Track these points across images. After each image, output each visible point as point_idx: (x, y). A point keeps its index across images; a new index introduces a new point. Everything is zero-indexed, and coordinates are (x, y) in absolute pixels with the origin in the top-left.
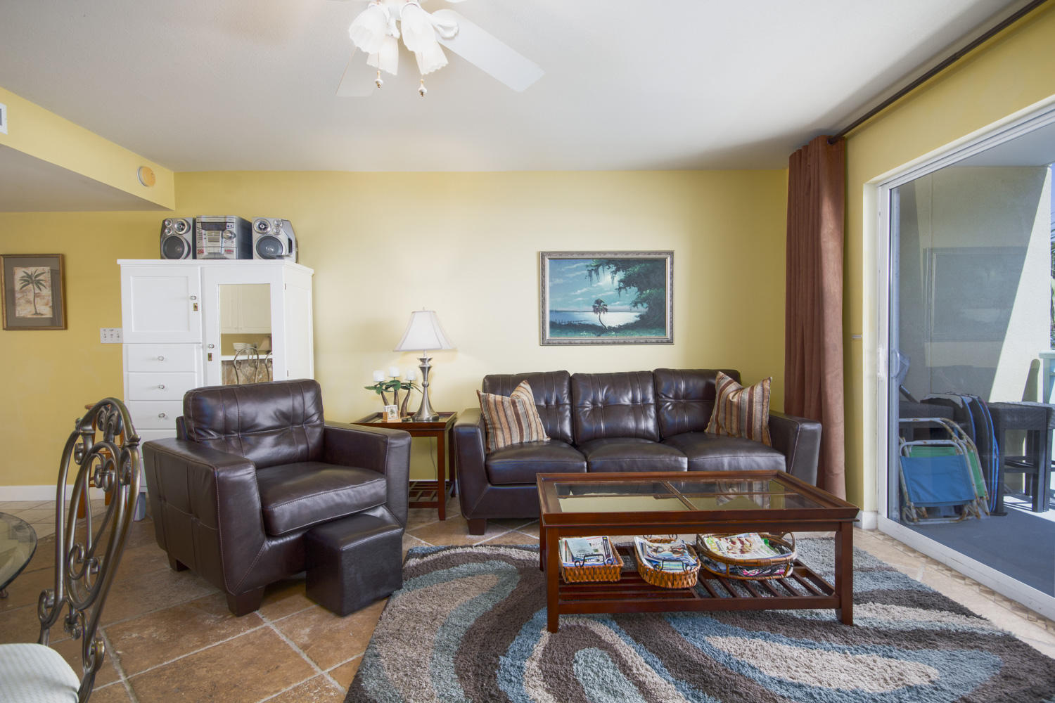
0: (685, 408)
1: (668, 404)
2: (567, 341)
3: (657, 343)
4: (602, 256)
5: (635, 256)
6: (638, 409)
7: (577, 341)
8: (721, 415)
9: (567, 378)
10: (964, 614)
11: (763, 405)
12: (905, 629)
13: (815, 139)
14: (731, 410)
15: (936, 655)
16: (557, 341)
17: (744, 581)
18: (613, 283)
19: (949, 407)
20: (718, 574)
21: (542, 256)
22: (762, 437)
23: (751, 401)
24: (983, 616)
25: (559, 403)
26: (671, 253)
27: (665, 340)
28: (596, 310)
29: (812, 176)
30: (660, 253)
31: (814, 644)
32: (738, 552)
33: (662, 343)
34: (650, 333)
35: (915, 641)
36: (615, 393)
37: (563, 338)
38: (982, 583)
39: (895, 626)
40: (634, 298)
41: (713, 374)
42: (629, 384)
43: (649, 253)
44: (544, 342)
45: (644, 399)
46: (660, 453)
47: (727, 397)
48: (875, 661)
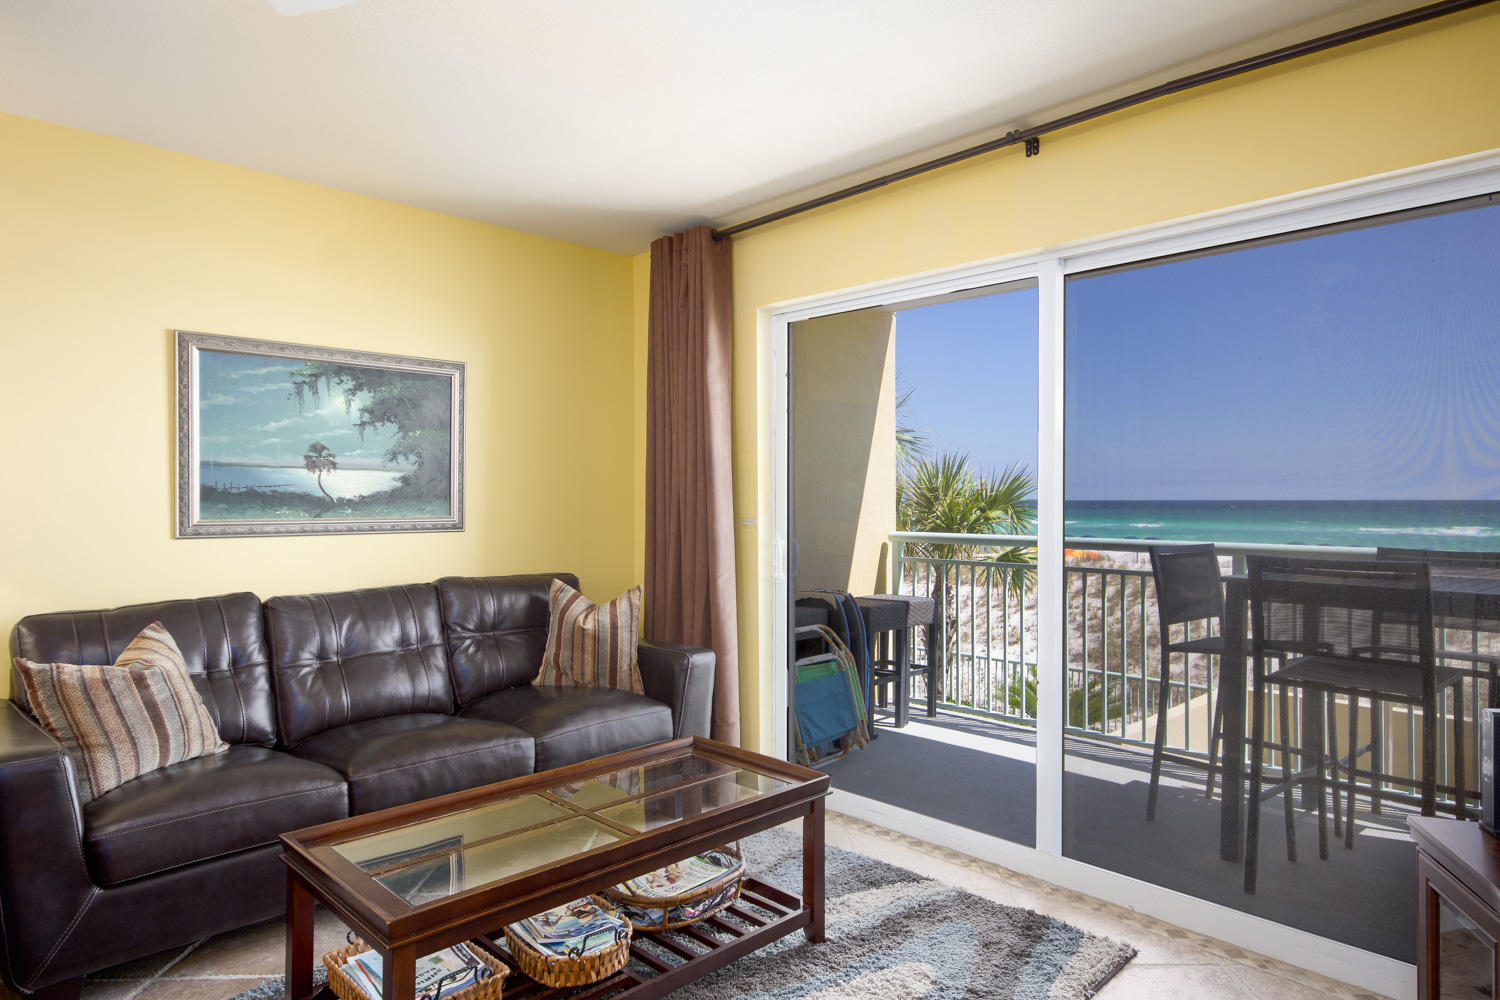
0: (497, 645)
1: (468, 642)
2: (245, 529)
3: (435, 528)
4: (326, 358)
5: (393, 366)
6: (411, 657)
7: (266, 529)
8: (565, 654)
9: (255, 608)
10: (914, 880)
11: (631, 631)
12: (877, 924)
13: (696, 229)
14: (583, 642)
15: (916, 944)
16: (218, 529)
17: (689, 926)
18: (348, 412)
19: (819, 610)
20: (651, 928)
21: (182, 342)
22: (631, 684)
23: (614, 627)
24: (931, 877)
25: (239, 662)
26: (461, 367)
27: (449, 524)
28: (312, 465)
29: (691, 282)
30: (441, 364)
31: (802, 988)
32: (664, 881)
33: (444, 528)
34: (421, 511)
35: (893, 935)
36: (368, 630)
37: (235, 521)
38: (907, 834)
39: (866, 923)
40: (391, 444)
41: (542, 582)
42: (394, 612)
43: (421, 362)
44: (184, 530)
45: (424, 637)
46: (488, 738)
47: (575, 622)
48: (871, 981)
